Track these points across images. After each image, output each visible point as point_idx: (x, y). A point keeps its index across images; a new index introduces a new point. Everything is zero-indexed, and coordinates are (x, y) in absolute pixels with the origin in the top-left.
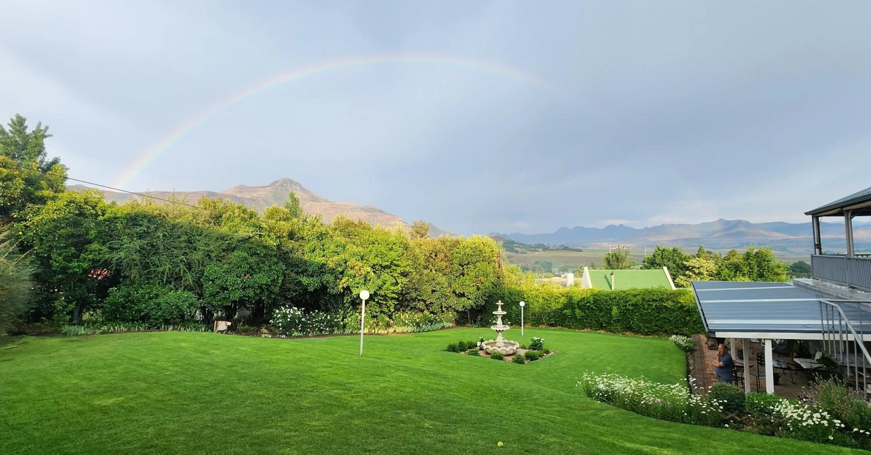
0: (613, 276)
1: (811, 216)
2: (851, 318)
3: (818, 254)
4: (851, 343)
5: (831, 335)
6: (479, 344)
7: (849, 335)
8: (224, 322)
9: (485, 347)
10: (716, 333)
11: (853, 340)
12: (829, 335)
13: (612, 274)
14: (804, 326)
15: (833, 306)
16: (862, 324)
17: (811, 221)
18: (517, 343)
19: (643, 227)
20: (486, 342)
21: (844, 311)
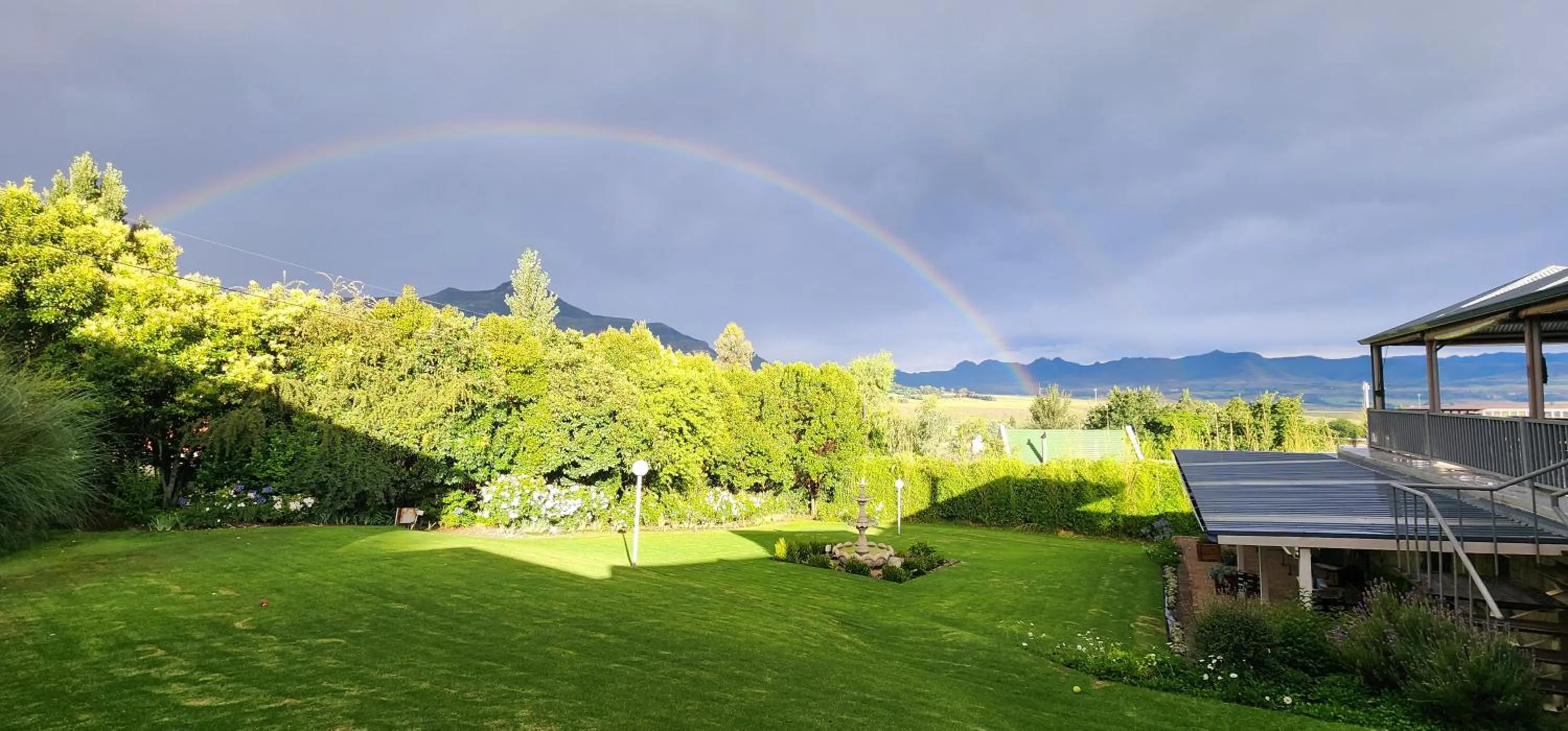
0: (1045, 440)
1: (1369, 346)
2: (1445, 514)
3: (1379, 409)
4: (1448, 557)
5: (1412, 542)
6: (828, 548)
7: (1444, 542)
8: (411, 510)
9: (838, 553)
10: (1219, 537)
11: (1452, 551)
12: (1408, 543)
13: (1043, 437)
14: (1362, 526)
15: (1416, 495)
16: (1464, 523)
17: (1370, 354)
18: (890, 547)
19: (1093, 363)
20: (839, 545)
21: (1435, 503)
